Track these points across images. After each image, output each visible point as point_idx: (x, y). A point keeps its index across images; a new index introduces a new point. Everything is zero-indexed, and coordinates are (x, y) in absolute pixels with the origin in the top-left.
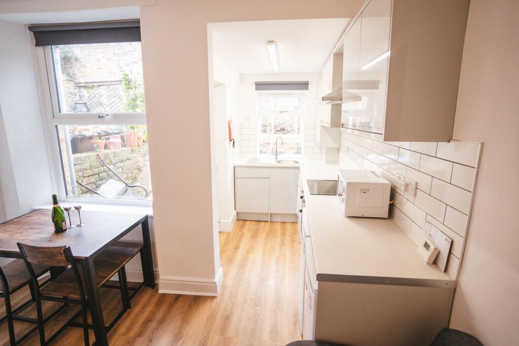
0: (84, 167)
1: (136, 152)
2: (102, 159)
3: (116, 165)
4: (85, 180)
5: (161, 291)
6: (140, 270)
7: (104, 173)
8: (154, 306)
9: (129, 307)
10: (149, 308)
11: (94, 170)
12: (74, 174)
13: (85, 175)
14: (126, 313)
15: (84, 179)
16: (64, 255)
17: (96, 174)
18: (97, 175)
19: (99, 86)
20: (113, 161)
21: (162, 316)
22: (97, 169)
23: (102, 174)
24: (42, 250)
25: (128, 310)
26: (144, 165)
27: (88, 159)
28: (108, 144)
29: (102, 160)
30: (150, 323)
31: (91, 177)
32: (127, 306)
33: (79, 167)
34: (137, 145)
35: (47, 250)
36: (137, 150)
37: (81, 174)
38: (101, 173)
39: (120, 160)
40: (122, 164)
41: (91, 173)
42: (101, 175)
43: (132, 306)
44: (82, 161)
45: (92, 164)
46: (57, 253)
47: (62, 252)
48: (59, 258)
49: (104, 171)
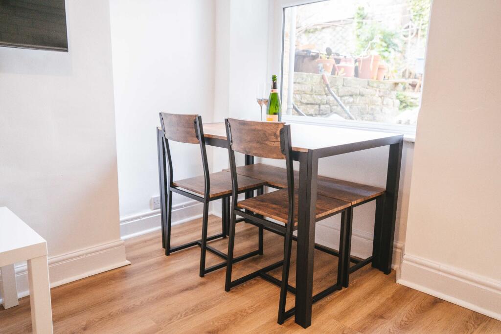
0: (303, 89)
1: (373, 87)
2: (328, 82)
3: (343, 98)
4: (303, 107)
5: (401, 281)
6: (368, 239)
7: (327, 106)
8: (388, 299)
9: (346, 285)
10: (378, 298)
11: (315, 97)
12: (292, 95)
13: (303, 101)
14: (339, 292)
15: (301, 107)
16: (279, 139)
17: (316, 104)
18: (317, 106)
19: (323, 28)
20: (340, 90)
21: (405, 319)
22: (319, 97)
23: (324, 106)
24: (253, 127)
25: (344, 289)
26: (381, 110)
27: (309, 79)
28: (337, 69)
29: (327, 86)
30: (381, 320)
31: (309, 106)
32: (342, 282)
33: (298, 87)
34: (375, 77)
35: (259, 128)
36: (375, 85)
37: (298, 97)
38: (323, 104)
39: (350, 93)
40: (351, 100)
41: (311, 100)
42: (322, 107)
43: (350, 285)
44: (303, 79)
45: (313, 87)
46: (270, 135)
47: (278, 133)
48: (271, 144)
49: (327, 103)
